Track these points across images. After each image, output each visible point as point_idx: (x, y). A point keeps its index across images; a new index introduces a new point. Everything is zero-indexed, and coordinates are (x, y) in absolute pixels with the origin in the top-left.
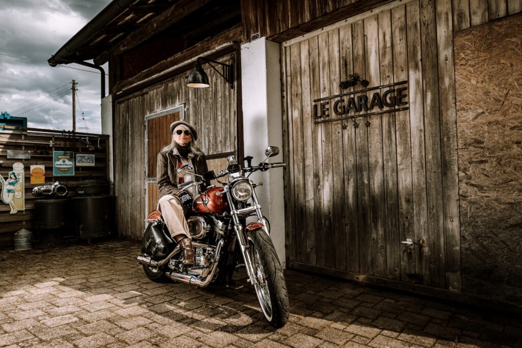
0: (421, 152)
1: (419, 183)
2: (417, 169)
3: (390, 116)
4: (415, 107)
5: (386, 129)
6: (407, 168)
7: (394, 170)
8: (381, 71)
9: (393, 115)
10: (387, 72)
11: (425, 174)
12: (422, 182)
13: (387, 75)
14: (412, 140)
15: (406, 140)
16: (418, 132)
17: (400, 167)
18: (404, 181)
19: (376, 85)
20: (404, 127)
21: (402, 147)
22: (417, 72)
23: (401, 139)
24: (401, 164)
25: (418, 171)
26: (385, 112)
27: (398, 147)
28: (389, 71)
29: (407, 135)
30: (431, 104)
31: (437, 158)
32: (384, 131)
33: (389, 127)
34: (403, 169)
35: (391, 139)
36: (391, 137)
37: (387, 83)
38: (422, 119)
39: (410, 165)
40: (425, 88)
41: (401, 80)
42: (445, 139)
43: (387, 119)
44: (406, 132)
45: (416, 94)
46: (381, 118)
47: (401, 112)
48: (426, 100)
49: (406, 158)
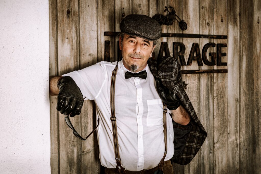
0: (236, 126)
1: (234, 163)
2: (233, 146)
3: (208, 78)
4: (233, 71)
5: (204, 95)
6: (223, 147)
7: (211, 149)
8: (201, 14)
9: (211, 77)
10: (207, 17)
11: (239, 152)
12: (236, 163)
13: (207, 22)
14: (229, 111)
15: (224, 111)
16: (234, 102)
17: (217, 145)
18: (220, 164)
19: (195, 32)
20: (222, 94)
21: (220, 119)
22: (236, 28)
23: (218, 109)
24: (217, 142)
25: (233, 149)
26: (204, 72)
27: (215, 120)
28: (209, 17)
29: (224, 104)
30: (246, 70)
31: (249, 133)
32: (202, 97)
33: (208, 92)
34: (219, 148)
35: (209, 109)
36: (209, 106)
37: (206, 33)
38: (239, 86)
39: (226, 142)
40: (241, 49)
41: (221, 34)
42: (256, 112)
43: (205, 81)
44: (223, 101)
45: (234, 54)
46: (199, 79)
47: (220, 74)
48: (242, 65)
49: (223, 134)
